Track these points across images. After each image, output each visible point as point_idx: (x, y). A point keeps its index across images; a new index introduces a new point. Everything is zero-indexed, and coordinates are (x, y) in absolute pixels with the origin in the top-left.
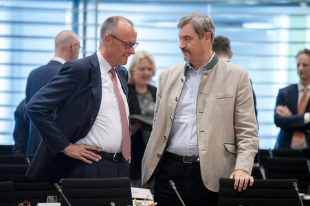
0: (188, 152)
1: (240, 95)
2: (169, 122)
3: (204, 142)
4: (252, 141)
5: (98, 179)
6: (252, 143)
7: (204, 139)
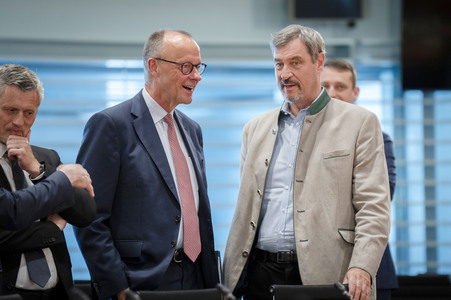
0: (283, 246)
1: (361, 151)
2: (257, 200)
3: (305, 227)
4: (375, 220)
5: (181, 292)
6: (375, 223)
7: (304, 223)
